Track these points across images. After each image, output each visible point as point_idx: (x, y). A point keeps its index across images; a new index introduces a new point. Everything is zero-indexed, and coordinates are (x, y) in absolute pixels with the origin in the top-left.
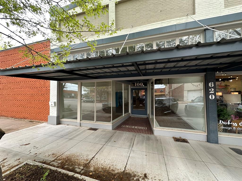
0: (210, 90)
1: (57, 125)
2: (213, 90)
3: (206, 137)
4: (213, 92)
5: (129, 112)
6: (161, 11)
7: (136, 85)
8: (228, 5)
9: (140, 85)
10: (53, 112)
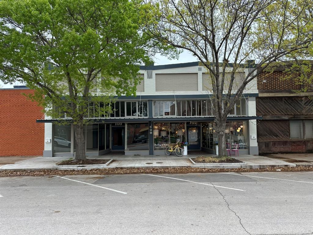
1: (52, 157)
2: (151, 129)
3: (149, 152)
4: (152, 131)
5: (110, 148)
7: (116, 125)
8: (157, 90)
9: (119, 125)
10: (48, 147)
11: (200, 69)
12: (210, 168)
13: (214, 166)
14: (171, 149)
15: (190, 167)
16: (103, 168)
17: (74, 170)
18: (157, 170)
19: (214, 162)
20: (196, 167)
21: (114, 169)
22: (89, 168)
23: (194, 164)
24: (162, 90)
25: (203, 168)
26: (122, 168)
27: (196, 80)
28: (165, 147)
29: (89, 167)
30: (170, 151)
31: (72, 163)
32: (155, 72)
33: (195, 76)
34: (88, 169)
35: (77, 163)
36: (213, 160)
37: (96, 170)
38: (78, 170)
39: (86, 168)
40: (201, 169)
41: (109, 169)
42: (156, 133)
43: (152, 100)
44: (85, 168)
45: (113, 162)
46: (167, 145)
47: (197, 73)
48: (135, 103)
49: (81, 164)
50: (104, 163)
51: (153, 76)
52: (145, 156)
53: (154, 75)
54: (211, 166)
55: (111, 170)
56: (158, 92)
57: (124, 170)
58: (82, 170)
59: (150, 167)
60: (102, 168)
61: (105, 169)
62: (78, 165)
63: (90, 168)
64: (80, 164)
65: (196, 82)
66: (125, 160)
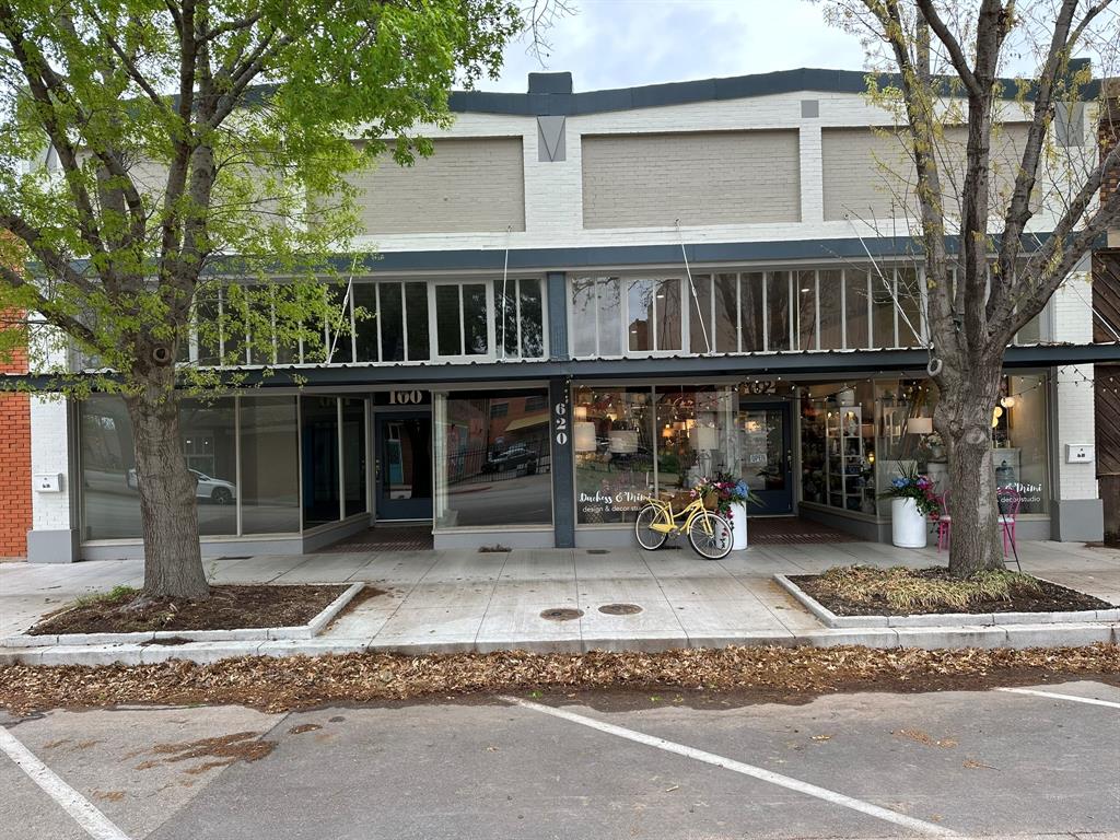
0: (558, 422)
1: (74, 562)
2: (564, 421)
3: (552, 536)
4: (564, 427)
6: (446, 200)
8: (589, 222)
9: (410, 402)
10: (51, 515)
11: (810, 110)
12: (926, 645)
13: (950, 635)
14: (663, 521)
15: (807, 641)
16: (289, 651)
17: (118, 668)
18: (610, 661)
19: (943, 608)
20: (846, 643)
21: (352, 657)
22: (207, 652)
23: (827, 623)
24: (615, 221)
25: (888, 651)
26: (401, 654)
27: (791, 167)
28: (634, 508)
29: (208, 647)
30: (658, 527)
31: (119, 616)
32: (577, 126)
33: (785, 144)
34: (199, 661)
35: (144, 620)
36: (937, 596)
37: (246, 669)
38: (142, 666)
39: (191, 653)
40: (875, 652)
41: (323, 660)
42: (585, 438)
43: (564, 273)
44: (182, 653)
45: (364, 599)
46: (642, 498)
47: (796, 131)
48: (481, 290)
49: (171, 626)
50: (300, 619)
51: (567, 146)
52: (535, 558)
53: (573, 145)
54: (933, 635)
55: (336, 666)
56: (593, 231)
57: (415, 663)
58: (164, 666)
59: (567, 644)
60: (284, 655)
61: (303, 660)
62: (149, 635)
63: (215, 652)
64: (160, 626)
65: (791, 179)
66: (430, 588)
